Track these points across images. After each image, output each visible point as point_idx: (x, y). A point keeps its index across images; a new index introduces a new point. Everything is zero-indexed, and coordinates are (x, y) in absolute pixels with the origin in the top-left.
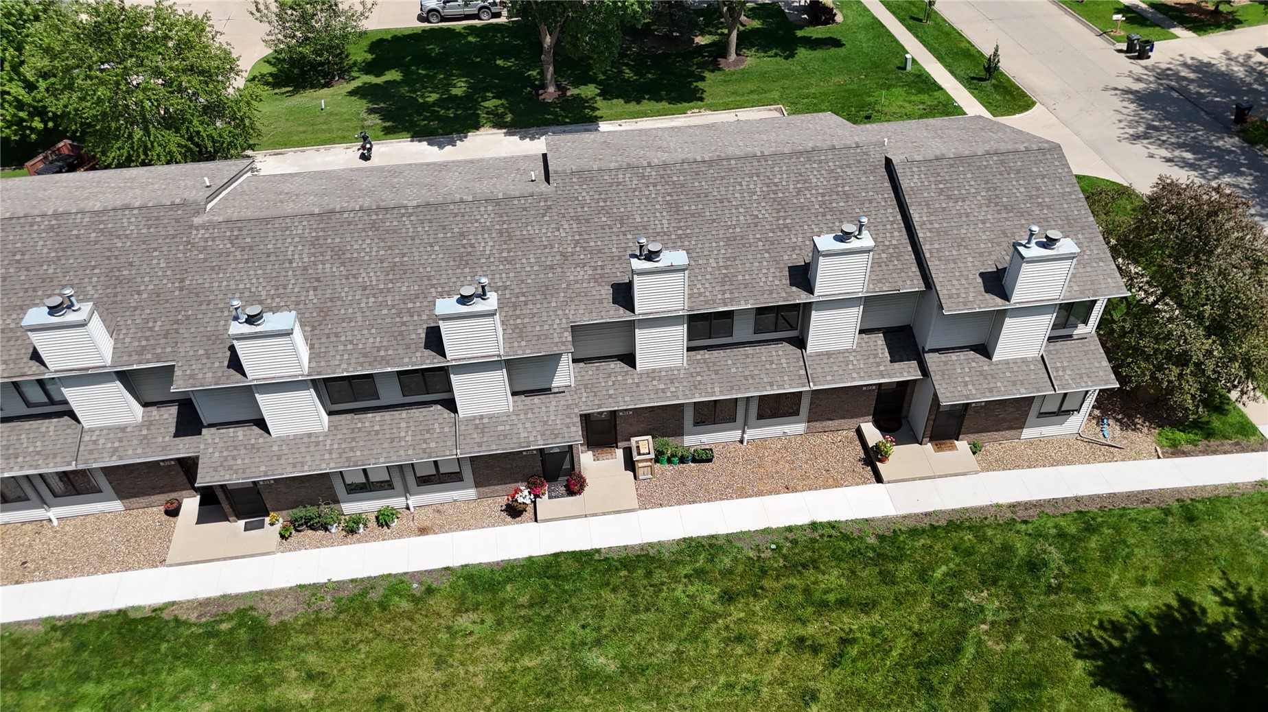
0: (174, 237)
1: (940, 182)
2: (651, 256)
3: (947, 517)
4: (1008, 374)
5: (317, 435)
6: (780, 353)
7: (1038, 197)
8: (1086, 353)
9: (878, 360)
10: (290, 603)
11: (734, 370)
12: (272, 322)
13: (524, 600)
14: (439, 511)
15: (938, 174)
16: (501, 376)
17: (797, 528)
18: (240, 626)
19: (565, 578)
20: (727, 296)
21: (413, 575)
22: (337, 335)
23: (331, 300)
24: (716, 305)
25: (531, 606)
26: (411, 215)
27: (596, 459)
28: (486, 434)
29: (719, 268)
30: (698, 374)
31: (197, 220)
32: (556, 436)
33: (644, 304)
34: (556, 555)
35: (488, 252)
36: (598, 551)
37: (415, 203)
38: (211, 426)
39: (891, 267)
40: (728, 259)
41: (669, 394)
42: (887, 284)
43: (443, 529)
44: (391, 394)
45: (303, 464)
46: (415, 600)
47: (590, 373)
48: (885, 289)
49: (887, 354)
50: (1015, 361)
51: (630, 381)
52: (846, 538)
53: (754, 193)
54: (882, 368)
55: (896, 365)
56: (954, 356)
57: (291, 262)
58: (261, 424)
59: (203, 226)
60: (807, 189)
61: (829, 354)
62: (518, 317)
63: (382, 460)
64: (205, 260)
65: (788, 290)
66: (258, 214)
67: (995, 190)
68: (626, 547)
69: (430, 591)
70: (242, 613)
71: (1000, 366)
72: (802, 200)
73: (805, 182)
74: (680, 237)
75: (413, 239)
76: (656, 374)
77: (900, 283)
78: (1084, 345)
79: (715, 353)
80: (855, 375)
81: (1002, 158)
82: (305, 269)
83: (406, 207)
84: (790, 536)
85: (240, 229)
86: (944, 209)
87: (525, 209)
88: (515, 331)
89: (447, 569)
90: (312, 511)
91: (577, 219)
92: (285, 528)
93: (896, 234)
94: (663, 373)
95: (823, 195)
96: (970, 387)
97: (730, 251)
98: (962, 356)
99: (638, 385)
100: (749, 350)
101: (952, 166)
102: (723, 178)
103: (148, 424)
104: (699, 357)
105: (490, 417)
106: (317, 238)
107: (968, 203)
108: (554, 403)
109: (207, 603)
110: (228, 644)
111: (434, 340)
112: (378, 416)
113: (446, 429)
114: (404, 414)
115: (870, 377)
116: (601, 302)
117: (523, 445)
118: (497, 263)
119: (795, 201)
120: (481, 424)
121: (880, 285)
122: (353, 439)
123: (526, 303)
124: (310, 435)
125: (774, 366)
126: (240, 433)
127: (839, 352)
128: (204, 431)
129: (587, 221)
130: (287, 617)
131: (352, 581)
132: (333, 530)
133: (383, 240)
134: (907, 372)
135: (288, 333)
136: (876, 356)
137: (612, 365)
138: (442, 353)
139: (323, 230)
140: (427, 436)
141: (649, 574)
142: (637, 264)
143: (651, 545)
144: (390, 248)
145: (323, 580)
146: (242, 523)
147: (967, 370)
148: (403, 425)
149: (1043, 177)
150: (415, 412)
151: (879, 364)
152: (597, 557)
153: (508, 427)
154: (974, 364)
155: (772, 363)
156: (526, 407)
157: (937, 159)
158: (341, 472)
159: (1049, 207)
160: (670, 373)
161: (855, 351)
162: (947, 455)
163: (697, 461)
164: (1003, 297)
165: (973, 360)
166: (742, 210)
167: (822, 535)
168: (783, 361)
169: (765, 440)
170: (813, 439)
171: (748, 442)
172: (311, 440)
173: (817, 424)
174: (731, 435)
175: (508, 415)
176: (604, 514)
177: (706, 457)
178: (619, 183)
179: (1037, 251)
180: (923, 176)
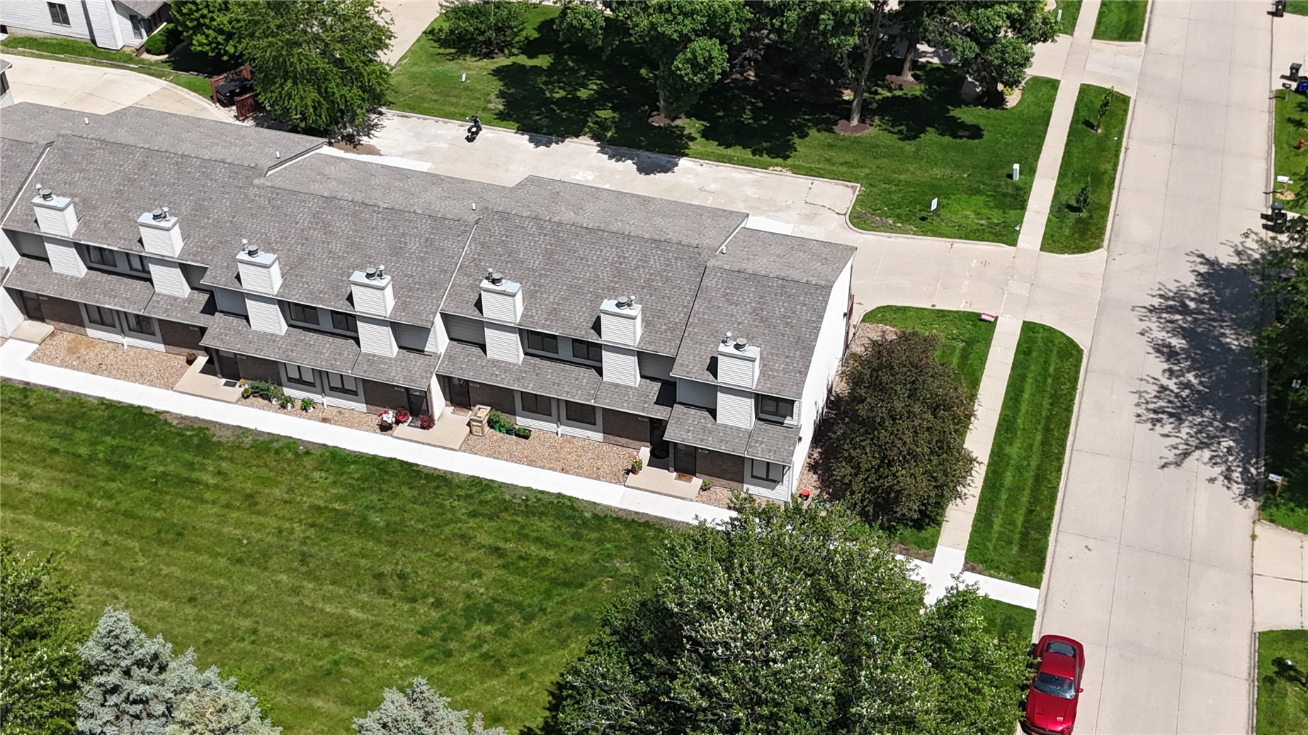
1: (729, 288)
2: (494, 281)
3: (648, 519)
4: (721, 434)
5: (277, 336)
6: (587, 375)
7: (789, 317)
8: (785, 437)
9: (647, 399)
10: (229, 433)
11: (549, 376)
12: (263, 257)
13: (356, 476)
14: (340, 412)
15: (732, 283)
16: (390, 332)
17: (548, 493)
18: (197, 435)
19: (387, 473)
21: (304, 442)
22: (302, 277)
23: (309, 254)
24: (538, 327)
25: (358, 480)
26: (380, 213)
27: (453, 413)
28: (372, 367)
29: (553, 303)
31: (256, 182)
33: (489, 313)
34: (391, 459)
36: (417, 465)
37: (385, 206)
38: (221, 312)
39: (663, 336)
40: (563, 299)
41: (499, 379)
42: (653, 347)
43: (336, 423)
44: (326, 323)
45: (261, 351)
46: (297, 455)
47: (457, 350)
48: (650, 349)
49: (655, 398)
50: (732, 428)
51: (479, 363)
52: (572, 507)
53: (607, 260)
54: (646, 405)
55: (656, 406)
56: (693, 411)
57: (297, 223)
58: (246, 319)
59: (257, 186)
60: (643, 267)
61: (617, 386)
62: (409, 297)
64: (250, 208)
65: (588, 331)
67: (764, 304)
68: (436, 469)
69: (308, 453)
71: (720, 428)
73: (646, 261)
74: (541, 275)
75: (373, 229)
76: (498, 364)
77: (662, 348)
78: (787, 432)
79: (544, 362)
80: (625, 404)
81: (785, 283)
82: (303, 230)
83: (379, 207)
84: (539, 496)
85: (277, 194)
86: (719, 307)
87: (450, 229)
88: (402, 304)
89: (325, 445)
90: (262, 385)
91: (483, 244)
92: (246, 391)
93: (682, 315)
94: (503, 365)
95: (651, 275)
96: (690, 434)
97: (567, 294)
98: (699, 412)
99: (483, 367)
100: (567, 367)
101: (746, 279)
102: (593, 243)
103: (190, 300)
104: (534, 361)
105: (380, 357)
106: (318, 212)
107: (738, 308)
108: (422, 361)
109: (186, 418)
110: (186, 444)
112: (316, 336)
113: (350, 356)
114: (331, 339)
115: (634, 409)
116: (467, 303)
117: (390, 380)
120: (372, 360)
121: (648, 345)
122: (295, 345)
123: (418, 289)
124: (272, 335)
125: (577, 382)
126: (235, 321)
127: (625, 386)
128: (217, 314)
129: (488, 247)
130: (223, 440)
131: (269, 433)
132: (274, 402)
133: (355, 225)
134: (660, 413)
135: (270, 267)
136: (647, 396)
137: (474, 349)
138: (353, 305)
139: (324, 208)
140: (338, 357)
141: (438, 487)
142: (486, 284)
143: (452, 473)
144: (357, 231)
145: (252, 427)
146: (224, 380)
147: (696, 423)
148: (327, 346)
149: (805, 305)
150: (338, 340)
151: (646, 402)
152: (415, 468)
153: (386, 366)
154: (703, 421)
155: (577, 379)
156: (403, 358)
157: (739, 272)
158: (285, 364)
159: (792, 327)
160: (507, 366)
161: (636, 389)
162: (682, 483)
163: (517, 435)
164: (716, 376)
165: (704, 418)
166: (591, 269)
167: (559, 502)
168: (585, 381)
169: (575, 437)
170: (606, 448)
171: (562, 435)
172: (272, 338)
173: (611, 437)
174: (551, 427)
175: (390, 359)
176: (435, 446)
177: (524, 435)
178: (523, 228)
179: (731, 349)
180: (720, 281)
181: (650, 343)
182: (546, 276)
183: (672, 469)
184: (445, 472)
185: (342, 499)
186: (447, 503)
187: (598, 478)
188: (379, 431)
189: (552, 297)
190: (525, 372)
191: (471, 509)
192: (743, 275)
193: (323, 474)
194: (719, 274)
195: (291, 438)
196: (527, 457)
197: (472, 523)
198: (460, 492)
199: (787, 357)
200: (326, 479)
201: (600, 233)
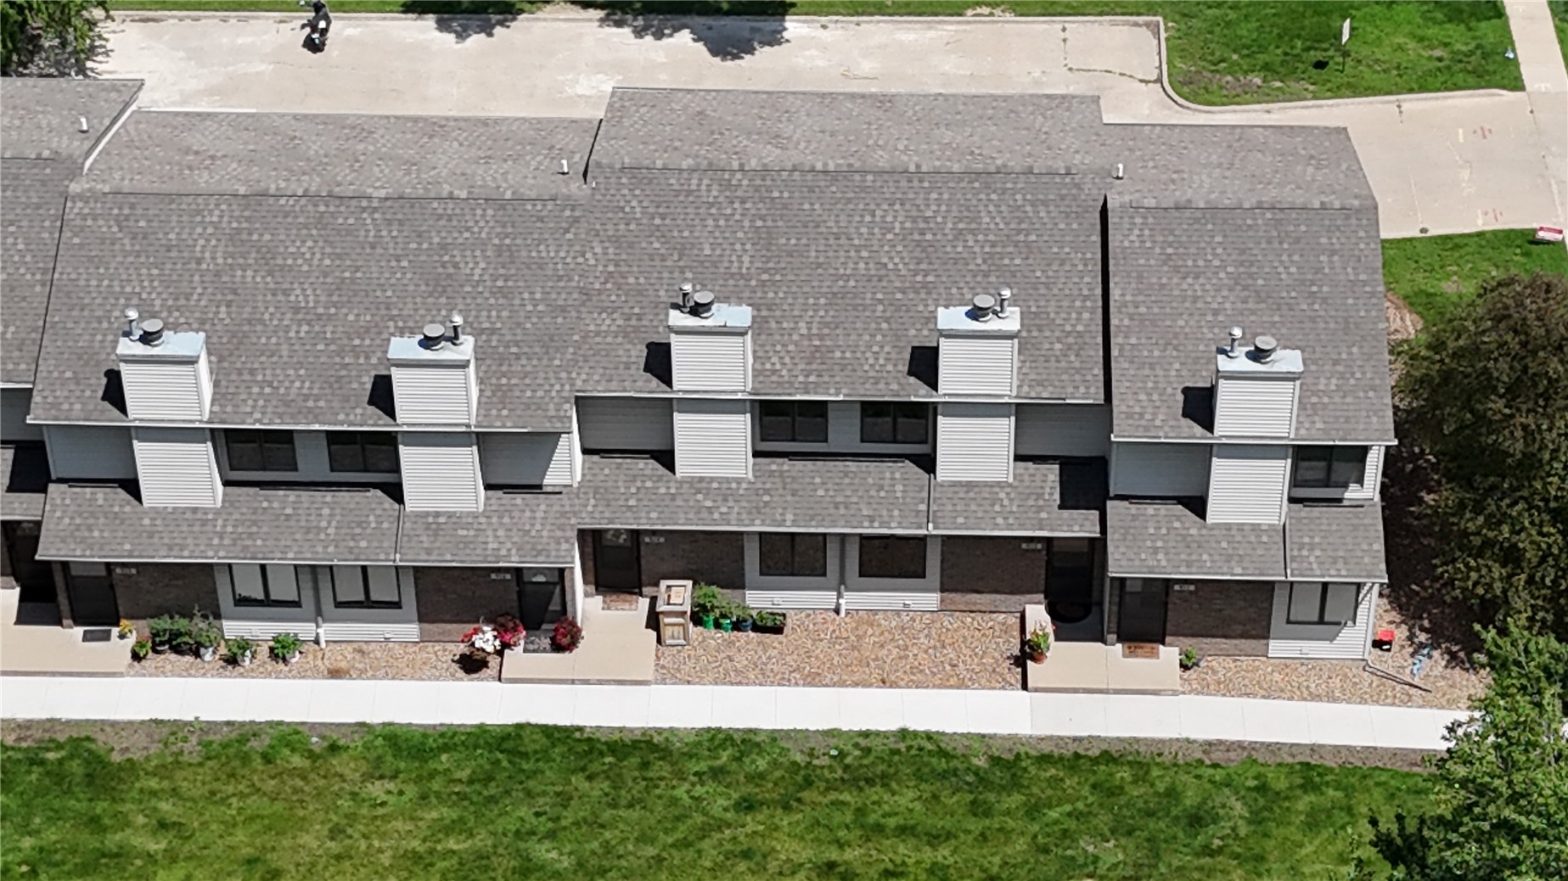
0: (38, 207)
1: (1170, 244)
2: (697, 310)
3: (1105, 747)
4: (1224, 545)
5: (206, 511)
6: (897, 475)
7: (1313, 283)
8: (1355, 528)
9: (1041, 503)
10: (141, 739)
11: (821, 492)
12: (174, 343)
14: (362, 651)
15: (1172, 232)
16: (469, 456)
17: (878, 734)
18: (72, 757)
19: (525, 756)
20: (812, 379)
21: (313, 726)
22: (252, 372)
23: (249, 322)
24: (792, 391)
25: (471, 782)
26: (375, 210)
27: (608, 607)
28: (440, 538)
29: (810, 337)
30: (767, 492)
31: (74, 188)
32: (539, 553)
33: (687, 376)
35: (476, 278)
36: (580, 729)
37: (383, 194)
38: (61, 481)
39: (1063, 364)
40: (827, 325)
41: (716, 516)
42: (1050, 389)
43: (363, 674)
44: (314, 463)
45: (181, 547)
46: (313, 757)
47: (607, 471)
48: (1046, 395)
49: (1057, 496)
50: (1241, 527)
51: (663, 491)
52: (943, 753)
53: (890, 230)
54: (1043, 515)
55: (1066, 513)
56: (1150, 509)
57: (199, 261)
58: (132, 487)
59: (80, 197)
60: (972, 231)
61: (969, 485)
62: (503, 375)
63: (290, 555)
64: (81, 245)
65: (903, 381)
66: (156, 187)
67: (1252, 264)
68: (621, 729)
69: (334, 748)
70: (76, 742)
71: (1215, 532)
72: (960, 249)
73: (972, 220)
74: (763, 283)
75: (373, 247)
76: (704, 485)
77: (1070, 390)
78: (1356, 516)
79: (799, 464)
80: (1000, 521)
82: (217, 274)
84: (863, 742)
85: (132, 207)
86: (1163, 286)
87: (541, 220)
88: (495, 392)
89: (362, 725)
90: (180, 624)
91: (616, 240)
92: (138, 644)
93: (1086, 316)
94: (715, 485)
96: (1160, 556)
97: (832, 313)
98: (1163, 509)
99: (673, 497)
100: (852, 466)
101: (1197, 220)
102: (849, 200)
104: (774, 467)
105: (450, 515)
106: (238, 231)
107: (1202, 280)
108: (543, 507)
109: (28, 725)
111: (382, 395)
112: (292, 495)
113: (385, 525)
114: (329, 497)
115: (1022, 527)
116: (627, 367)
117: (489, 559)
118: (487, 295)
119: (949, 249)
120: (435, 523)
121: (1039, 389)
122: (254, 523)
123: (518, 357)
124: (195, 510)
125: (882, 494)
126: (100, 494)
127: (984, 485)
128: (52, 487)
129: (631, 245)
130: (135, 757)
131: (228, 723)
132: (208, 657)
133: (331, 244)
134: (1079, 525)
135: (192, 361)
136: (1040, 496)
137: (641, 464)
138: (391, 412)
139: (248, 219)
140: (358, 531)
141: (645, 765)
142: (677, 318)
143: (659, 731)
144: (339, 256)
145: (189, 717)
146: (79, 630)
147: (1164, 531)
148: (326, 511)
149: (1333, 253)
150: (344, 496)
151: (1040, 509)
152: (577, 735)
153: (472, 533)
154: (1177, 525)
155: (881, 488)
156: (502, 508)
157: (1177, 209)
158: (230, 565)
159: (1324, 300)
160: (725, 486)
161: (1010, 485)
162: (1138, 663)
163: (757, 629)
164: (1208, 426)
165: (1178, 518)
166: (865, 254)
167: (909, 748)
168: (899, 488)
169: (878, 612)
170: (949, 621)
171: (851, 611)
172: (194, 517)
173: (957, 596)
174: (820, 598)
175: (475, 516)
176: (600, 682)
177: (773, 625)
178: (689, 193)
179: (1242, 364)
180: (1147, 232)
181: (1040, 383)
182: (774, 283)
183: (1110, 637)
186: (682, 793)
187: (963, 685)
188: (462, 673)
189: (802, 325)
191: (736, 796)
192: (1188, 213)
193: (391, 786)
194: (1138, 220)
195: (280, 723)
196: (797, 669)
197: (753, 823)
199: (1336, 363)
200: (402, 793)
201: (857, 177)
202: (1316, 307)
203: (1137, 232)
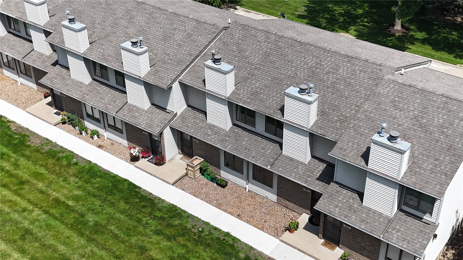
1: (398, 97)
2: (216, 61)
4: (364, 215)
5: (83, 84)
6: (271, 147)
7: (446, 128)
8: (421, 231)
9: (311, 175)
10: (39, 141)
11: (244, 143)
13: (96, 186)
14: (111, 144)
16: (142, 89)
18: (19, 138)
19: (117, 188)
20: (248, 100)
21: (78, 156)
25: (95, 188)
26: (166, 14)
27: (181, 159)
28: (130, 114)
29: (258, 88)
32: (151, 127)
33: (209, 85)
34: (125, 180)
36: (140, 188)
37: (172, 11)
38: (59, 65)
39: (333, 125)
40: (265, 86)
42: (323, 131)
43: (106, 150)
44: (112, 80)
45: (71, 91)
46: (69, 164)
47: (190, 113)
48: (319, 132)
49: (318, 175)
50: (375, 212)
51: (200, 125)
52: (232, 246)
53: (307, 65)
54: (309, 179)
55: (317, 182)
56: (345, 191)
57: (115, 15)
60: (333, 73)
61: (292, 160)
63: (91, 103)
64: (93, 3)
65: (276, 111)
67: (426, 113)
69: (76, 164)
70: (24, 136)
71: (364, 210)
72: (325, 77)
73: (336, 70)
75: (158, 24)
76: (213, 128)
77: (330, 134)
78: (424, 227)
79: (244, 132)
80: (293, 175)
81: (448, 100)
83: (167, 11)
84: (212, 231)
86: (385, 110)
87: (205, 29)
88: (153, 70)
89: (89, 161)
90: (73, 117)
92: (63, 119)
94: (216, 129)
95: (338, 79)
96: (337, 209)
97: (270, 83)
98: (350, 193)
99: (202, 127)
101: (414, 92)
102: (301, 52)
104: (236, 130)
105: (137, 108)
106: (131, 10)
107: (401, 113)
108: (162, 115)
109: (21, 127)
110: (9, 142)
113: (120, 104)
114: (113, 92)
116: (199, 78)
120: (133, 109)
121: (318, 129)
122: (91, 91)
124: (81, 83)
125: (263, 151)
126: (65, 71)
127: (298, 161)
128: (57, 66)
130: (33, 145)
131: (62, 147)
132: (76, 130)
133: (148, 20)
136: (313, 172)
137: (201, 115)
139: (135, 8)
140: (112, 103)
142: (208, 62)
143: (160, 199)
144: (148, 23)
145: (54, 141)
146: (55, 111)
147: (345, 201)
148: (109, 95)
150: (116, 92)
152: (137, 190)
153: (139, 115)
154: (351, 201)
155: (264, 149)
156: (152, 111)
157: (410, 86)
159: (447, 136)
160: (218, 130)
161: (305, 165)
162: (326, 250)
163: (218, 184)
164: (367, 163)
165: (353, 199)
166: (293, 69)
167: (224, 240)
168: (269, 151)
169: (257, 194)
170: (277, 208)
171: (249, 191)
173: (282, 200)
174: (241, 182)
175: (143, 110)
176: (158, 178)
177: (223, 184)
178: (255, 36)
179: (384, 140)
180: (392, 90)
181: (321, 128)
182: (259, 69)
183: (321, 235)
184: (156, 197)
185: (77, 199)
186: (144, 220)
187: (262, 229)
188: (129, 160)
189: (258, 83)
190: (229, 137)
191: (159, 228)
192: (412, 89)
193: (77, 180)
194: (392, 85)
195: (73, 152)
196: (217, 200)
197: (155, 238)
198: (159, 214)
199: (436, 160)
200: (77, 183)
201: (308, 46)
202: (442, 137)
203: (388, 89)
